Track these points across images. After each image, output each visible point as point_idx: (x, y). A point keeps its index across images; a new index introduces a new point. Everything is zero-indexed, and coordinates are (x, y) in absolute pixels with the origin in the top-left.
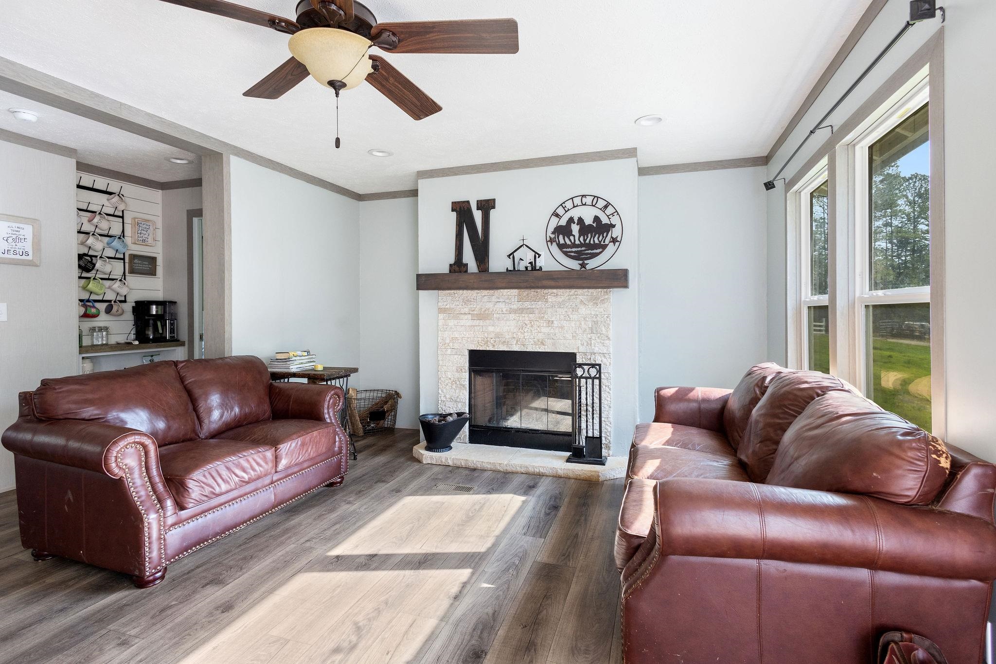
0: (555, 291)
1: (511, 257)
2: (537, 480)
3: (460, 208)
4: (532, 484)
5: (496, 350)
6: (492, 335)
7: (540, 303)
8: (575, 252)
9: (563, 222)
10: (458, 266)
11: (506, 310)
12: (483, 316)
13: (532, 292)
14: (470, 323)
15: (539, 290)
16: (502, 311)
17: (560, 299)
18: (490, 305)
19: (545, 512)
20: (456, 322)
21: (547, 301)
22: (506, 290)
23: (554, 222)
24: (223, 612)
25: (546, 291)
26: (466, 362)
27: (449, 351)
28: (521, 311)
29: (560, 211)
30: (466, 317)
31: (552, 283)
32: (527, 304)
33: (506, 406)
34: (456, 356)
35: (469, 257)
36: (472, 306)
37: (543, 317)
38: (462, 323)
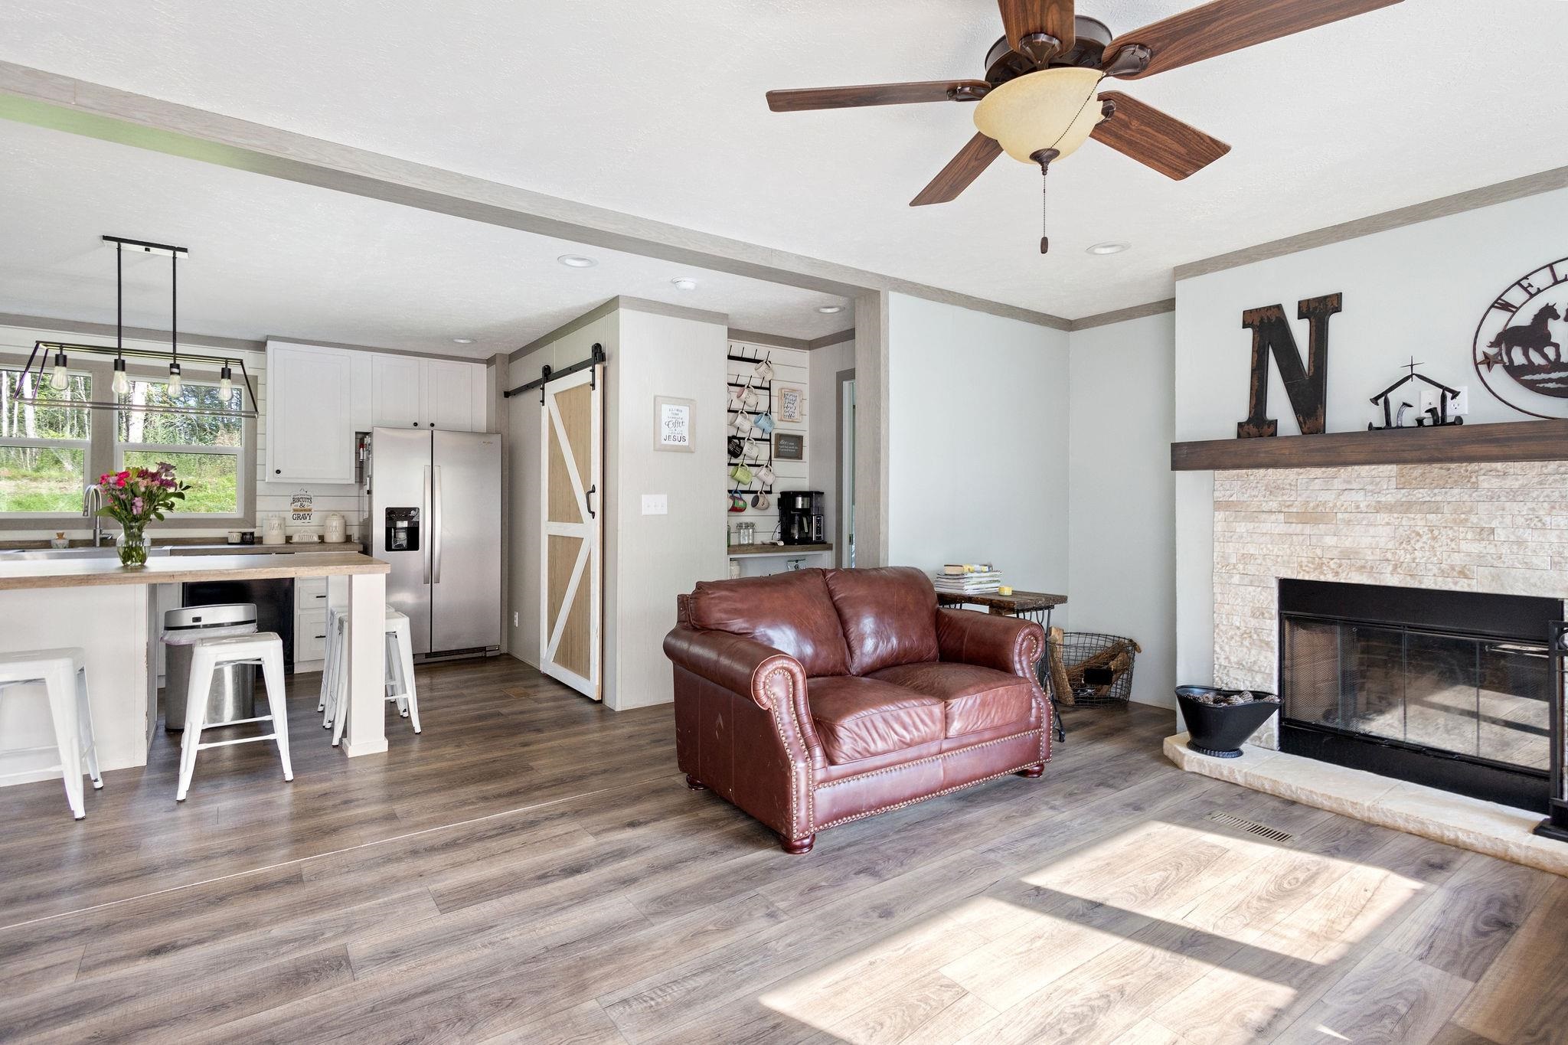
0: (1499, 465)
1: (1381, 401)
2: (1450, 856)
3: (1262, 319)
4: (1436, 859)
5: (1343, 581)
6: (1335, 553)
7: (1456, 491)
8: (1559, 380)
9: (1524, 318)
10: (1258, 424)
11: (1368, 506)
12: (1311, 516)
13: (1436, 469)
14: (1282, 528)
15: (1453, 466)
16: (1358, 507)
17: (1511, 483)
18: (1324, 496)
19: (1474, 927)
20: (1251, 526)
21: (1475, 487)
22: (1367, 467)
23: (1498, 321)
24: (881, 917)
25: (1474, 466)
26: (1272, 601)
27: (1236, 579)
28: (1406, 507)
29: (1516, 297)
30: (1273, 517)
31: (1495, 450)
32: (1422, 494)
33: (1365, 693)
34: (1251, 589)
35: (1280, 407)
36: (1285, 498)
37: (1466, 520)
38: (1266, 527)
